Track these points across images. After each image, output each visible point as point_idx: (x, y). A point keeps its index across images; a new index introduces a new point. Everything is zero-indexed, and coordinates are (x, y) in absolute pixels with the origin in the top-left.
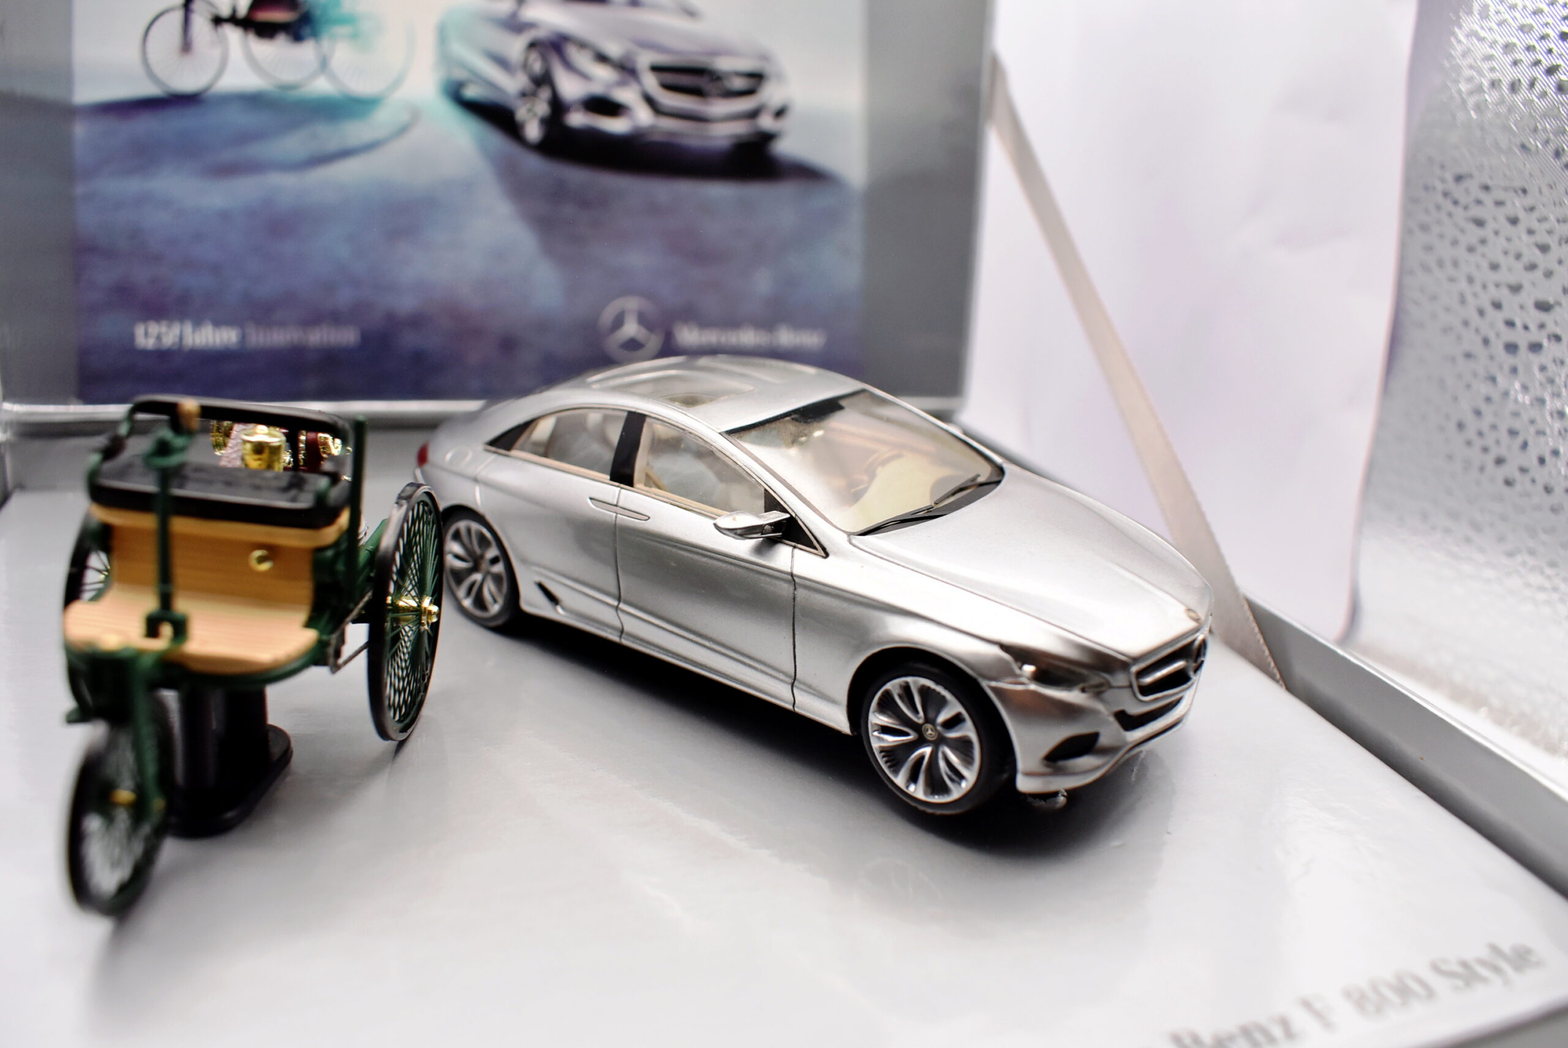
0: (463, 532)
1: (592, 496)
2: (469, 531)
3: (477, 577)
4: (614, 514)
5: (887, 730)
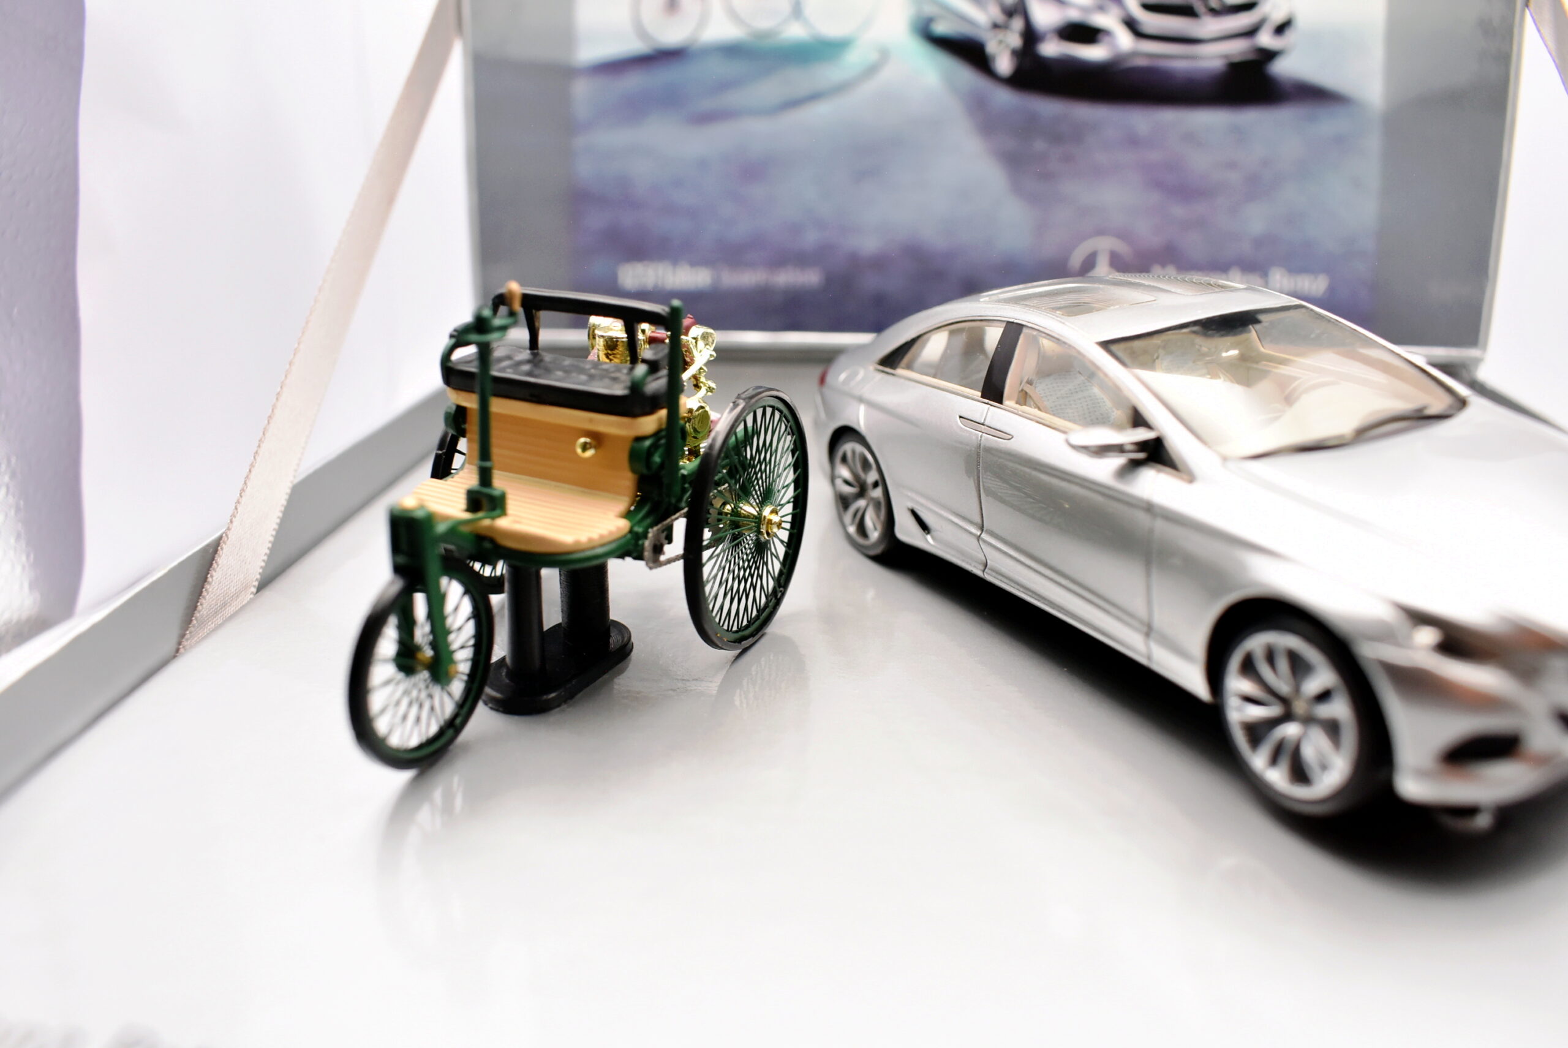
0: (849, 455)
1: (962, 415)
2: (854, 452)
3: (861, 503)
4: (980, 433)
5: (1249, 699)
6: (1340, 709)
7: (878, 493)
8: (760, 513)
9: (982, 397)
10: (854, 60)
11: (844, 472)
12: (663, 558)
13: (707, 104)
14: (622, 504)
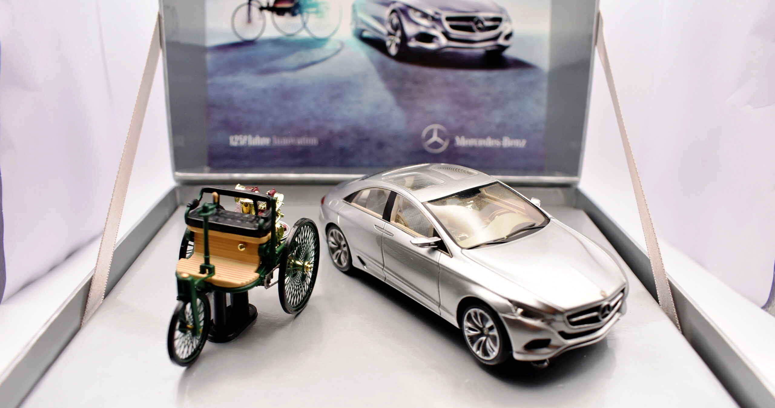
0: (334, 233)
1: (376, 225)
2: (336, 233)
3: (339, 251)
4: (382, 232)
5: (470, 329)
6: (495, 332)
7: (345, 249)
8: (303, 265)
9: (383, 218)
10: (329, 47)
11: (332, 239)
12: (270, 284)
13: (266, 66)
14: (255, 268)
